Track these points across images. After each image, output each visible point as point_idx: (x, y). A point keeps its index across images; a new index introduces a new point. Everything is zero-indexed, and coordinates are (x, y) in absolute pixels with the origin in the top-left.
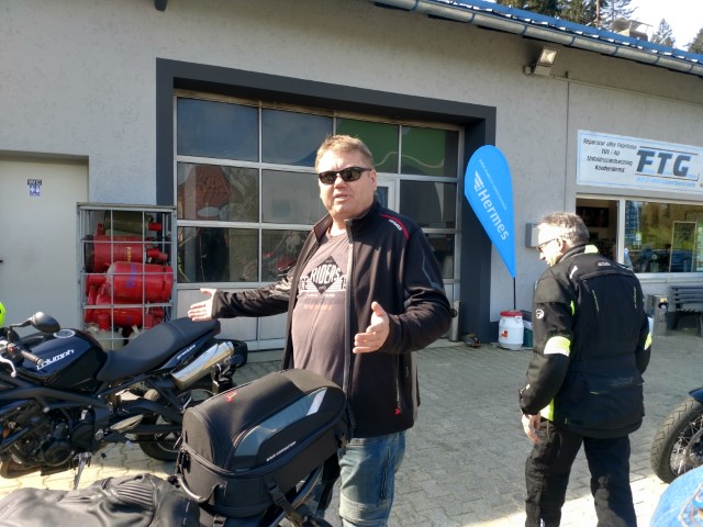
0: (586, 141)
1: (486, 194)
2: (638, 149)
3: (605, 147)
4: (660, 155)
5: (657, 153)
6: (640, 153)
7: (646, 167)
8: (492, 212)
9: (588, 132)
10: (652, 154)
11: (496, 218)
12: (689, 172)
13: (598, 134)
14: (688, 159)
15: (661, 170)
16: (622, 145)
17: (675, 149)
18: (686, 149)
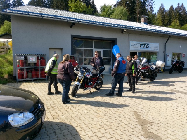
3: (134, 44)
6: (140, 44)
9: (132, 41)
10: (142, 44)
12: (149, 47)
14: (149, 45)
15: (144, 47)
16: (137, 43)
17: (147, 43)
18: (148, 43)
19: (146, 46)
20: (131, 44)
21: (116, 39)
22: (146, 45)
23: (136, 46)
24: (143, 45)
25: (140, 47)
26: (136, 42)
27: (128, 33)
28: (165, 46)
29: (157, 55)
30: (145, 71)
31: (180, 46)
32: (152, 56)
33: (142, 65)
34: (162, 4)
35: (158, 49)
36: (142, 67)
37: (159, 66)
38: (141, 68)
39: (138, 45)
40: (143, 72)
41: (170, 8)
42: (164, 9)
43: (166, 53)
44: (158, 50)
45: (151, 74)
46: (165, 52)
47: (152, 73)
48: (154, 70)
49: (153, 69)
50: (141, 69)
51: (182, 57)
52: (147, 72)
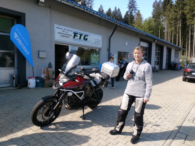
0: (57, 28)
1: (20, 40)
2: (73, 32)
3: (63, 30)
4: (80, 34)
5: (79, 33)
6: (74, 33)
7: (76, 37)
8: (22, 46)
9: (58, 25)
10: (78, 34)
11: (24, 48)
12: (88, 40)
13: (61, 26)
14: (87, 36)
15: (80, 38)
16: (69, 30)
17: (84, 33)
18: (87, 33)
19: (83, 37)
20: (57, 31)
21: (24, 14)
22: (83, 35)
23: (67, 36)
24: (79, 36)
25: (74, 37)
26: (67, 28)
27: (50, 7)
28: (110, 40)
29: (99, 54)
30: (75, 93)
31: (127, 44)
32: (93, 55)
33: (67, 75)
34: (101, 5)
35: (101, 44)
36: (65, 80)
37: (108, 74)
38: (64, 83)
39: (69, 33)
40: (70, 94)
41: (108, 11)
42: (103, 11)
43: (111, 52)
44: (100, 46)
45: (90, 95)
46: (109, 50)
47: (94, 91)
48: (97, 86)
49: (95, 82)
50: (62, 88)
51: (128, 57)
52: (80, 95)
